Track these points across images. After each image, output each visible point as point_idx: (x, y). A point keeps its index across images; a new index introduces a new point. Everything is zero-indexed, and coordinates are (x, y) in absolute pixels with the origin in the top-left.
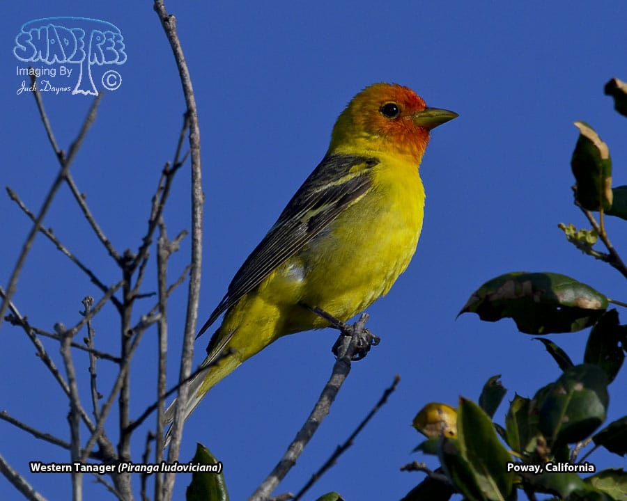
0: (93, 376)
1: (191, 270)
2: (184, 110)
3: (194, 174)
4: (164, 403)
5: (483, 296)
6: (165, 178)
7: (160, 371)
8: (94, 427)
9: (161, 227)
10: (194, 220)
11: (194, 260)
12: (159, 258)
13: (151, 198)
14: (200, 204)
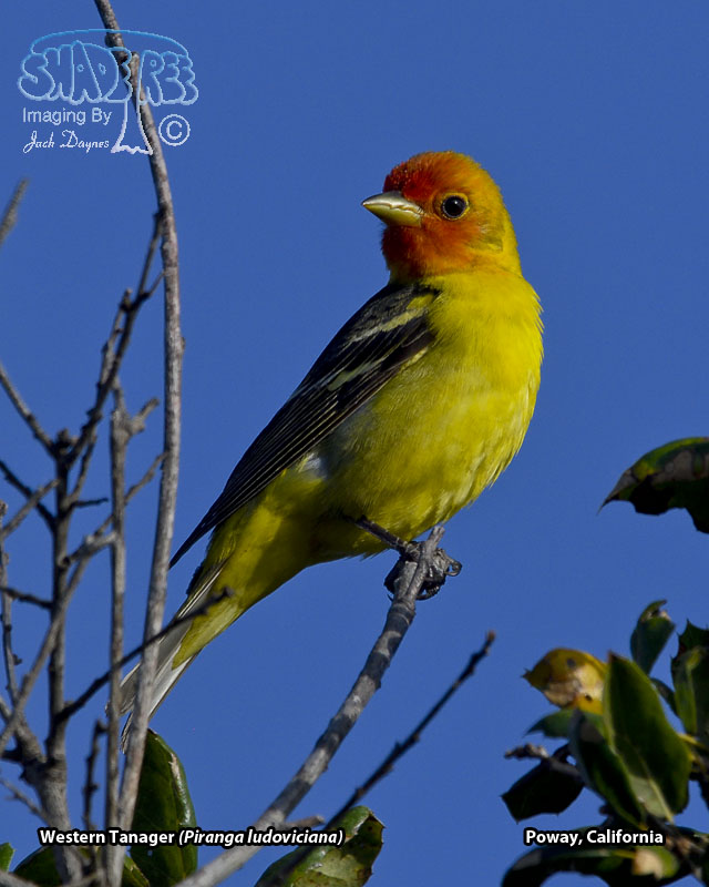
0: (7, 630)
1: (164, 461)
2: (155, 209)
3: (168, 308)
4: (120, 674)
5: (642, 477)
6: (122, 317)
7: (114, 623)
8: (9, 713)
9: (117, 393)
10: (168, 381)
11: (168, 446)
12: (113, 443)
13: (101, 347)
14: (178, 356)
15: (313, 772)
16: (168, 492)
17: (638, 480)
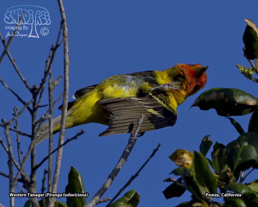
0: (19, 144)
1: (64, 94)
2: (61, 20)
3: (65, 50)
4: (52, 156)
5: (202, 99)
6: (52, 52)
7: (50, 141)
8: (19, 167)
9: (50, 74)
10: (65, 71)
11: (65, 90)
12: (49, 89)
14: (68, 64)
15: (108, 185)
16: (65, 103)
17: (201, 100)
